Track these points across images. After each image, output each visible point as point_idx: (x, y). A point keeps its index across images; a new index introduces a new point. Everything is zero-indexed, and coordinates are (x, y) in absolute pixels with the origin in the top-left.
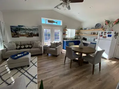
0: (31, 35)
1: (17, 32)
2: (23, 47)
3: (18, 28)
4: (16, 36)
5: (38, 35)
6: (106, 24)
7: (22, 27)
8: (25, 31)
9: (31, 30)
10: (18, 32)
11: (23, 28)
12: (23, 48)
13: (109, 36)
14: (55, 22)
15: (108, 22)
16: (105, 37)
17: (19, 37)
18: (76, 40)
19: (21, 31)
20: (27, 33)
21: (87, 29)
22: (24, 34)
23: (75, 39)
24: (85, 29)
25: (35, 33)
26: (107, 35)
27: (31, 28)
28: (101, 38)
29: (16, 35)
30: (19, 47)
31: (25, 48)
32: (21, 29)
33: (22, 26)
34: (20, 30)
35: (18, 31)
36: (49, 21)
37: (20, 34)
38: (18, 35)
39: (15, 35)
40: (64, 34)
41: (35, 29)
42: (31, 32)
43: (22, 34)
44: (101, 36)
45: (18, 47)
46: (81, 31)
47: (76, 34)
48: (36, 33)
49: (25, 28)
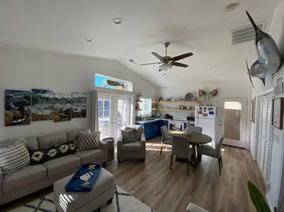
0: (67, 115)
1: (26, 108)
2: (53, 152)
3: (31, 96)
4: (20, 121)
5: (83, 114)
6: (200, 96)
7: (43, 95)
8: (50, 105)
9: (68, 101)
10: (30, 107)
11: (46, 95)
12: (52, 155)
13: (211, 113)
14: (120, 85)
15: (203, 93)
16: (205, 115)
17: (29, 124)
18: (156, 120)
19: (38, 106)
20: (56, 109)
21: (172, 100)
22: (47, 112)
23: (153, 117)
24: (169, 100)
25: (79, 108)
26: (208, 112)
27: (70, 97)
28: (201, 116)
29: (21, 118)
30: (40, 157)
31: (59, 155)
32: (41, 98)
33: (44, 91)
34: (35, 101)
35: (28, 105)
36: (110, 82)
37: (34, 115)
38: (28, 115)
39: (15, 118)
40: (137, 108)
41: (79, 98)
42: (69, 106)
43: (40, 113)
44: (201, 113)
45: (37, 156)
46: (161, 102)
47: (153, 107)
48: (79, 110)
49: (51, 97)
